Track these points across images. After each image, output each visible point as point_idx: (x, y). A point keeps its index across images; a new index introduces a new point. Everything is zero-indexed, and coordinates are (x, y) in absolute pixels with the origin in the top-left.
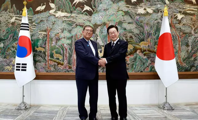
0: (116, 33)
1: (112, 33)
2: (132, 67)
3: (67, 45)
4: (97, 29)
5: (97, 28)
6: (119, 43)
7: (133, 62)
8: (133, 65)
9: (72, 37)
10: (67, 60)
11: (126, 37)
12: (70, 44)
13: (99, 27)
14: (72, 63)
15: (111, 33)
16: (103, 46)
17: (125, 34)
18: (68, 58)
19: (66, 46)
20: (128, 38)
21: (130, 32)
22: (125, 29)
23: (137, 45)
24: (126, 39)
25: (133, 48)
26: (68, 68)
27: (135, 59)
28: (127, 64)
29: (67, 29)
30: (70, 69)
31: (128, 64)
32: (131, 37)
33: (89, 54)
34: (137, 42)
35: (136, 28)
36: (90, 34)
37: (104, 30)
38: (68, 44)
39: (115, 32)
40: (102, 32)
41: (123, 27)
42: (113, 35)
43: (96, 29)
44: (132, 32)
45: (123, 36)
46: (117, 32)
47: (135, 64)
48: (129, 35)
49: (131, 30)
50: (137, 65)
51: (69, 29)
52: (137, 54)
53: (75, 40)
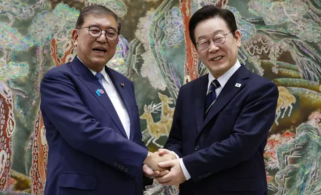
0: (228, 39)
1: (209, 42)
2: (291, 184)
3: (12, 85)
4: (141, 19)
5: (144, 15)
6: (238, 85)
7: (294, 161)
8: (293, 174)
9: (34, 50)
10: (10, 152)
11: (264, 56)
12: (23, 80)
13: (151, 13)
14: (30, 165)
15: (203, 41)
16: (166, 93)
17: (260, 45)
18: (12, 144)
19: (7, 89)
20: (273, 60)
21: (279, 36)
22: (260, 22)
23: (308, 91)
24: (263, 65)
25: (294, 101)
26: (12, 186)
27: (303, 149)
28: (270, 171)
29: (10, 17)
30: (22, 189)
31: (274, 171)
32: (285, 57)
33: (106, 129)
34: (310, 78)
35: (306, 17)
36: (105, 46)
37: (172, 26)
38: (16, 82)
39: (220, 35)
40: (163, 35)
41: (251, 15)
42: (213, 47)
43: (137, 21)
44: (289, 35)
45: (252, 50)
46: (230, 35)
47: (300, 172)
48: (276, 47)
49: (284, 26)
50: (310, 178)
51: (20, 17)
52: (308, 129)
53: (47, 63)
